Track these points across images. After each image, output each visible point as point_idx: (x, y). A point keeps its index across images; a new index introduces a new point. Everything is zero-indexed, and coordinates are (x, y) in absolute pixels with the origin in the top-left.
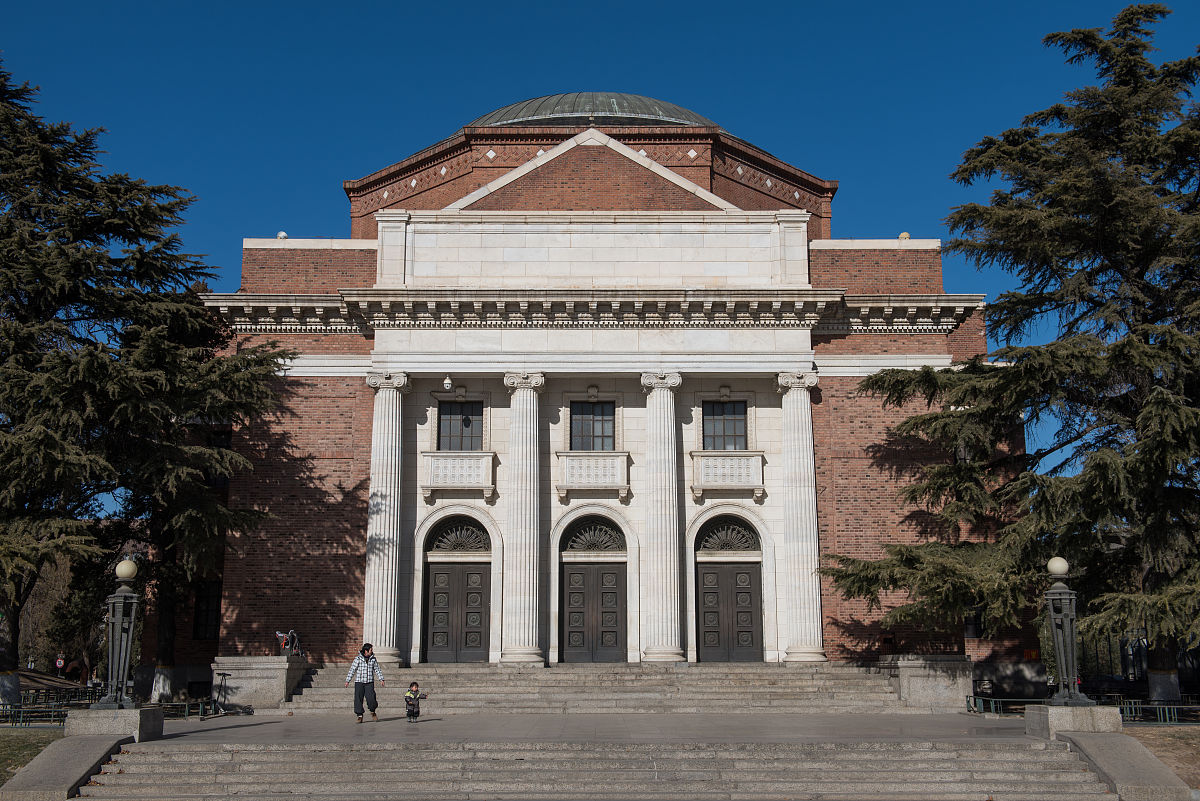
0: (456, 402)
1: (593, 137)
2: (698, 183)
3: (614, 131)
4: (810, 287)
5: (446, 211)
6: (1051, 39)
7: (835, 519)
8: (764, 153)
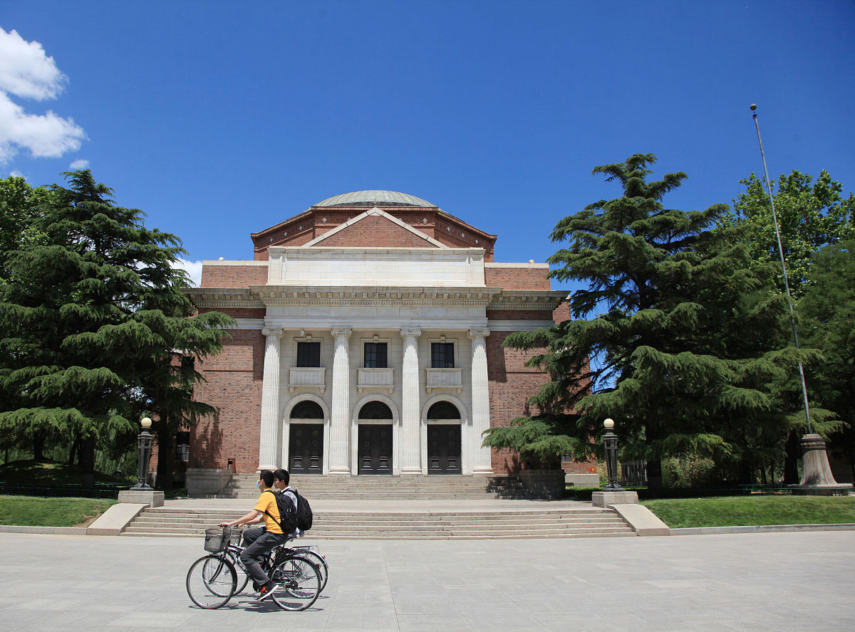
0: (306, 343)
1: (376, 212)
2: (429, 235)
3: (387, 209)
4: (485, 286)
5: (303, 247)
6: (598, 170)
7: (498, 402)
8: (461, 221)
